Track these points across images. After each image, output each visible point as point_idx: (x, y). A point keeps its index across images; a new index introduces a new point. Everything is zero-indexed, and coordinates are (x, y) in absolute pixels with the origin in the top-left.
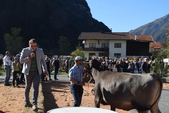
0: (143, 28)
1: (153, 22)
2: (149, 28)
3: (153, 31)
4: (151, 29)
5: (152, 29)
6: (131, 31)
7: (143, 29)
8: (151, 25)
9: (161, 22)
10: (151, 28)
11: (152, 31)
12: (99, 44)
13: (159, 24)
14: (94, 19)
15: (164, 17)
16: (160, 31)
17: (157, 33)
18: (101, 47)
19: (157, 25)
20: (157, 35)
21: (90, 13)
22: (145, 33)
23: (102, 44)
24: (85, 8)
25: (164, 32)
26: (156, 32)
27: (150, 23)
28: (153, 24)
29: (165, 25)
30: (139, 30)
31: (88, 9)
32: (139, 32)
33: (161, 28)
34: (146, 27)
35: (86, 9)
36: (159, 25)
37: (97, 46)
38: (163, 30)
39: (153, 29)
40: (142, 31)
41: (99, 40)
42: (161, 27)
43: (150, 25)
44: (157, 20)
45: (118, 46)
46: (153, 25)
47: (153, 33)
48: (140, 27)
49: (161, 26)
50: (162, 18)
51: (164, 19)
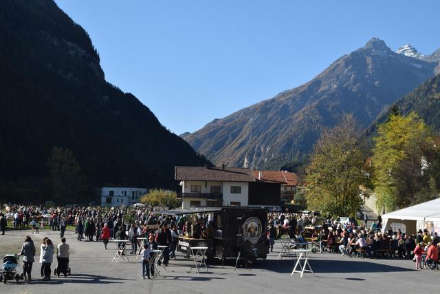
0: (248, 114)
1: (273, 100)
2: (264, 116)
3: (275, 126)
4: (269, 117)
5: (271, 119)
6: (216, 120)
7: (248, 117)
8: (268, 106)
9: (294, 99)
10: (270, 115)
11: (272, 125)
12: (206, 187)
13: (288, 107)
14: (109, 86)
15: (302, 87)
16: (293, 125)
17: (286, 129)
18: (209, 192)
19: (286, 107)
20: (284, 135)
21: (99, 67)
22: (253, 130)
23: (212, 187)
24: (83, 51)
25: (302, 129)
26: (281, 128)
27: (266, 103)
28: (273, 106)
29: (304, 109)
30: (236, 120)
31: (95, 57)
32: (235, 127)
33: (296, 115)
34: (255, 113)
35: (88, 56)
36: (290, 108)
37: (204, 190)
38: (300, 122)
39: (275, 118)
40: (245, 122)
41: (206, 181)
42: (293, 113)
43: (266, 107)
44: (283, 94)
45: (236, 190)
46: (273, 108)
47: (276, 129)
48: (240, 112)
49: (296, 112)
50: (296, 90)
51: (301, 93)
